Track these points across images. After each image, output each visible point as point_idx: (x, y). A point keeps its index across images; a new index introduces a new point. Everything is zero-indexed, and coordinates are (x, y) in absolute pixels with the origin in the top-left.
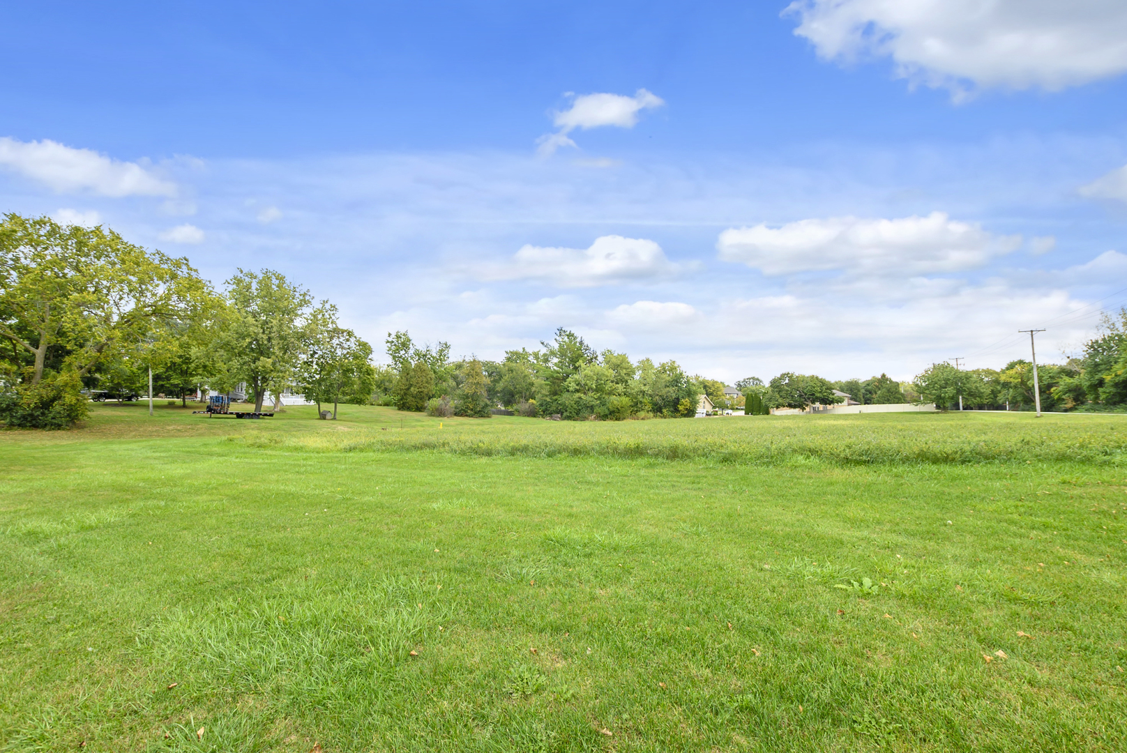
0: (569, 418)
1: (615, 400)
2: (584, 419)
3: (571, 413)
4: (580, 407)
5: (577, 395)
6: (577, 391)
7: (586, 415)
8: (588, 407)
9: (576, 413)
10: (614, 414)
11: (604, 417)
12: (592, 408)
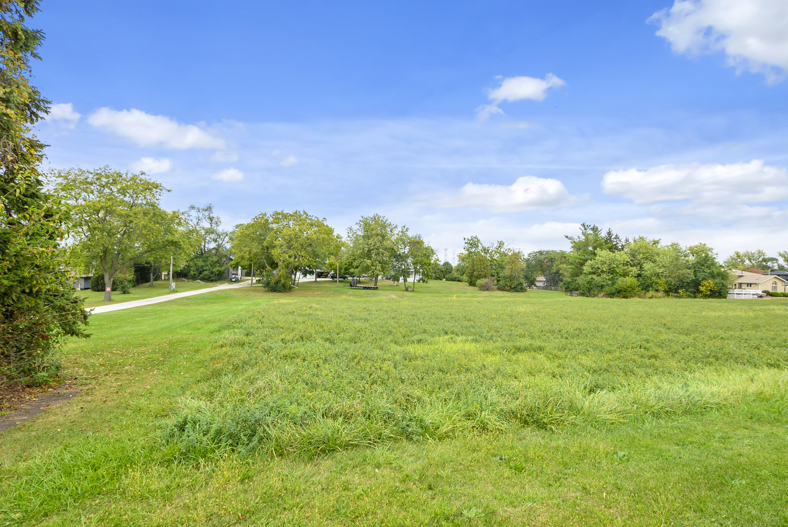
0: (583, 294)
1: (622, 282)
2: (595, 296)
3: (583, 290)
4: (592, 286)
5: (590, 277)
6: (590, 273)
7: (596, 293)
8: (598, 286)
9: (589, 291)
10: (623, 293)
11: (611, 295)
12: (602, 287)
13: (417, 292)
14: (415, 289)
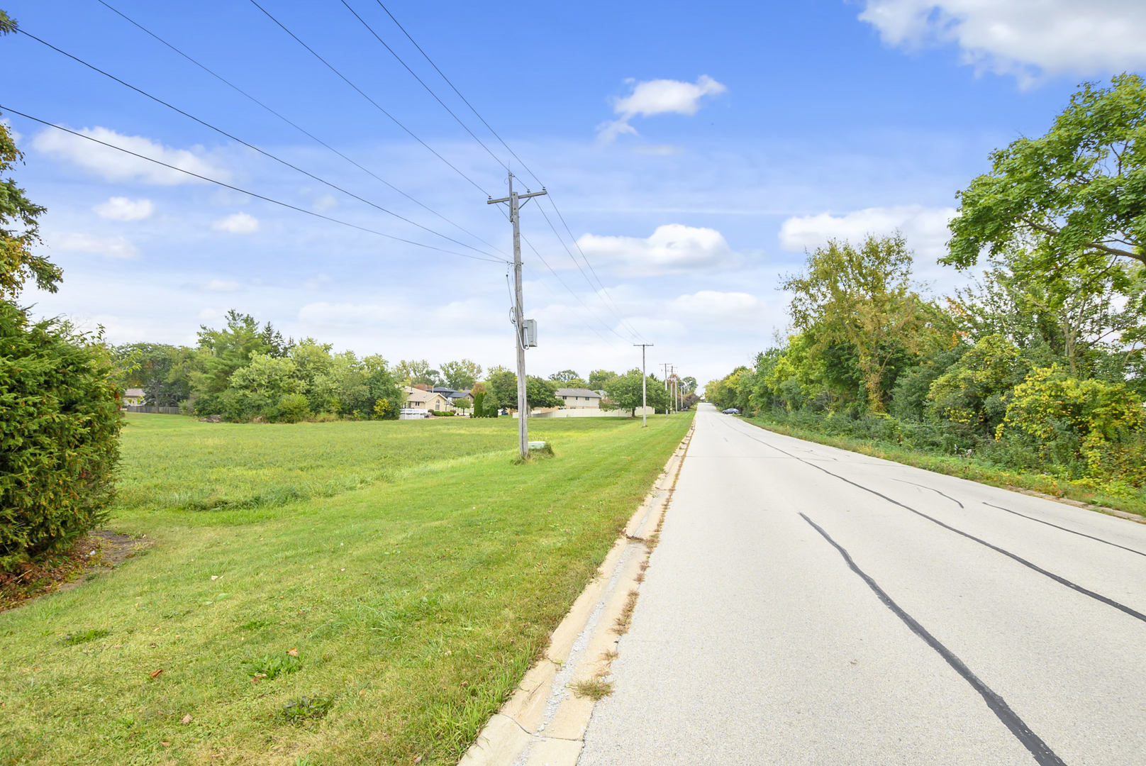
0: (229, 419)
1: (288, 400)
2: (248, 421)
3: (230, 413)
4: (243, 407)
5: (241, 392)
6: (242, 387)
7: (250, 416)
8: (253, 407)
9: (239, 414)
10: (287, 416)
11: (272, 419)
12: (259, 407)
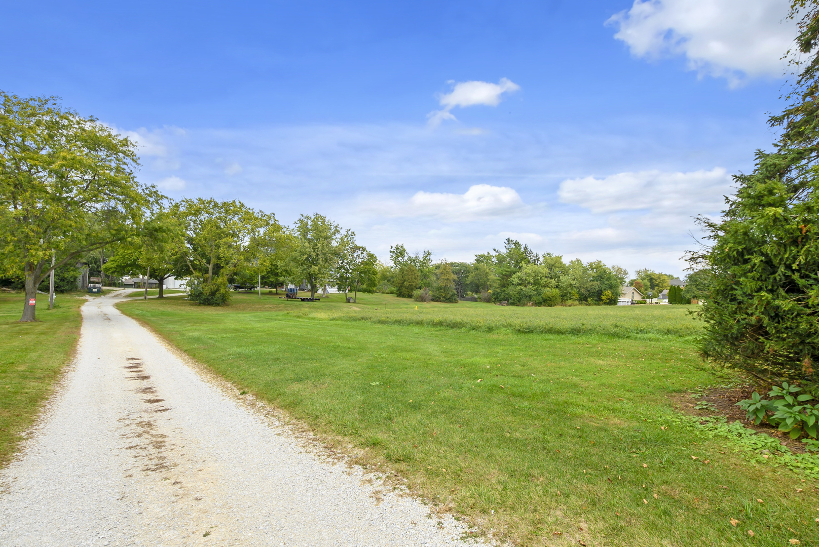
0: (513, 304)
1: (548, 292)
2: (524, 305)
3: (514, 300)
4: (521, 296)
5: (519, 287)
6: (520, 284)
7: (525, 302)
8: (527, 296)
9: (519, 300)
10: (547, 302)
11: (539, 304)
12: (530, 297)
13: (358, 303)
14: (357, 301)
